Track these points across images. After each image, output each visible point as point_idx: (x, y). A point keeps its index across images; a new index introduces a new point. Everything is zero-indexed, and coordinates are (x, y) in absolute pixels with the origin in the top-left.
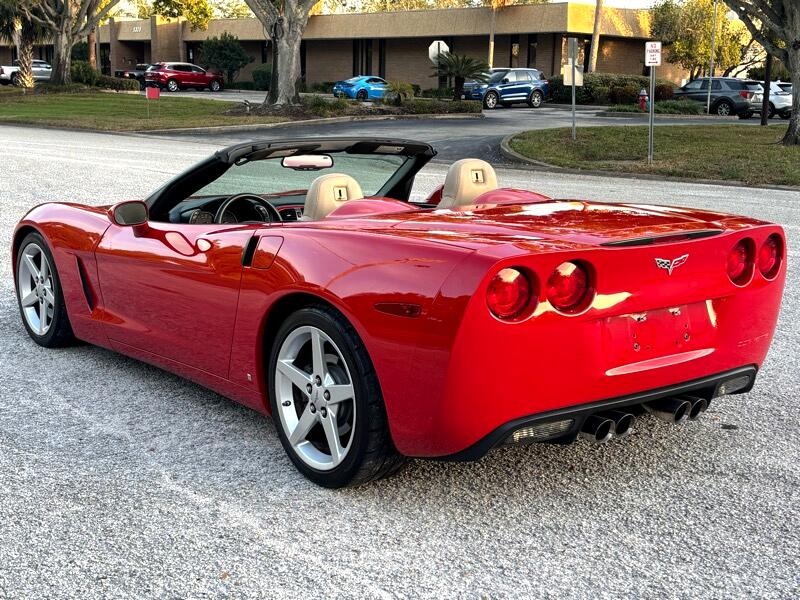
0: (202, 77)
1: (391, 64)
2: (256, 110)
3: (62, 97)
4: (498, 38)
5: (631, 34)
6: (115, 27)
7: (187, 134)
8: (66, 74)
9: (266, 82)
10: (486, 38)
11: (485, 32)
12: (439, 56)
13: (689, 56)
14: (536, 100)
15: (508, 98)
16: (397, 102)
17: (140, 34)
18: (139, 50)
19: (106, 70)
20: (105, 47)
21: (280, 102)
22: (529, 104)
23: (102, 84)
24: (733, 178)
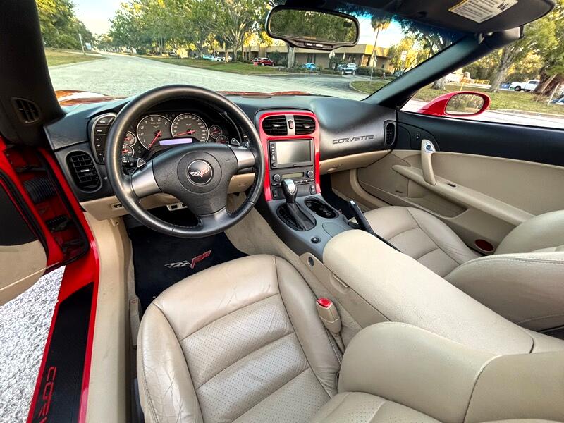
0: (270, 62)
1: (317, 60)
2: (282, 70)
3: (235, 64)
4: (346, 54)
5: (381, 55)
6: (250, 47)
7: (265, 76)
8: (235, 58)
9: (285, 64)
10: (343, 54)
11: (342, 52)
12: (332, 57)
13: (396, 63)
14: (354, 73)
15: (347, 72)
16: (319, 70)
17: (256, 50)
18: (256, 54)
19: (248, 59)
20: (248, 53)
21: (288, 68)
22: (352, 74)
23: (245, 62)
24: (421, 99)
